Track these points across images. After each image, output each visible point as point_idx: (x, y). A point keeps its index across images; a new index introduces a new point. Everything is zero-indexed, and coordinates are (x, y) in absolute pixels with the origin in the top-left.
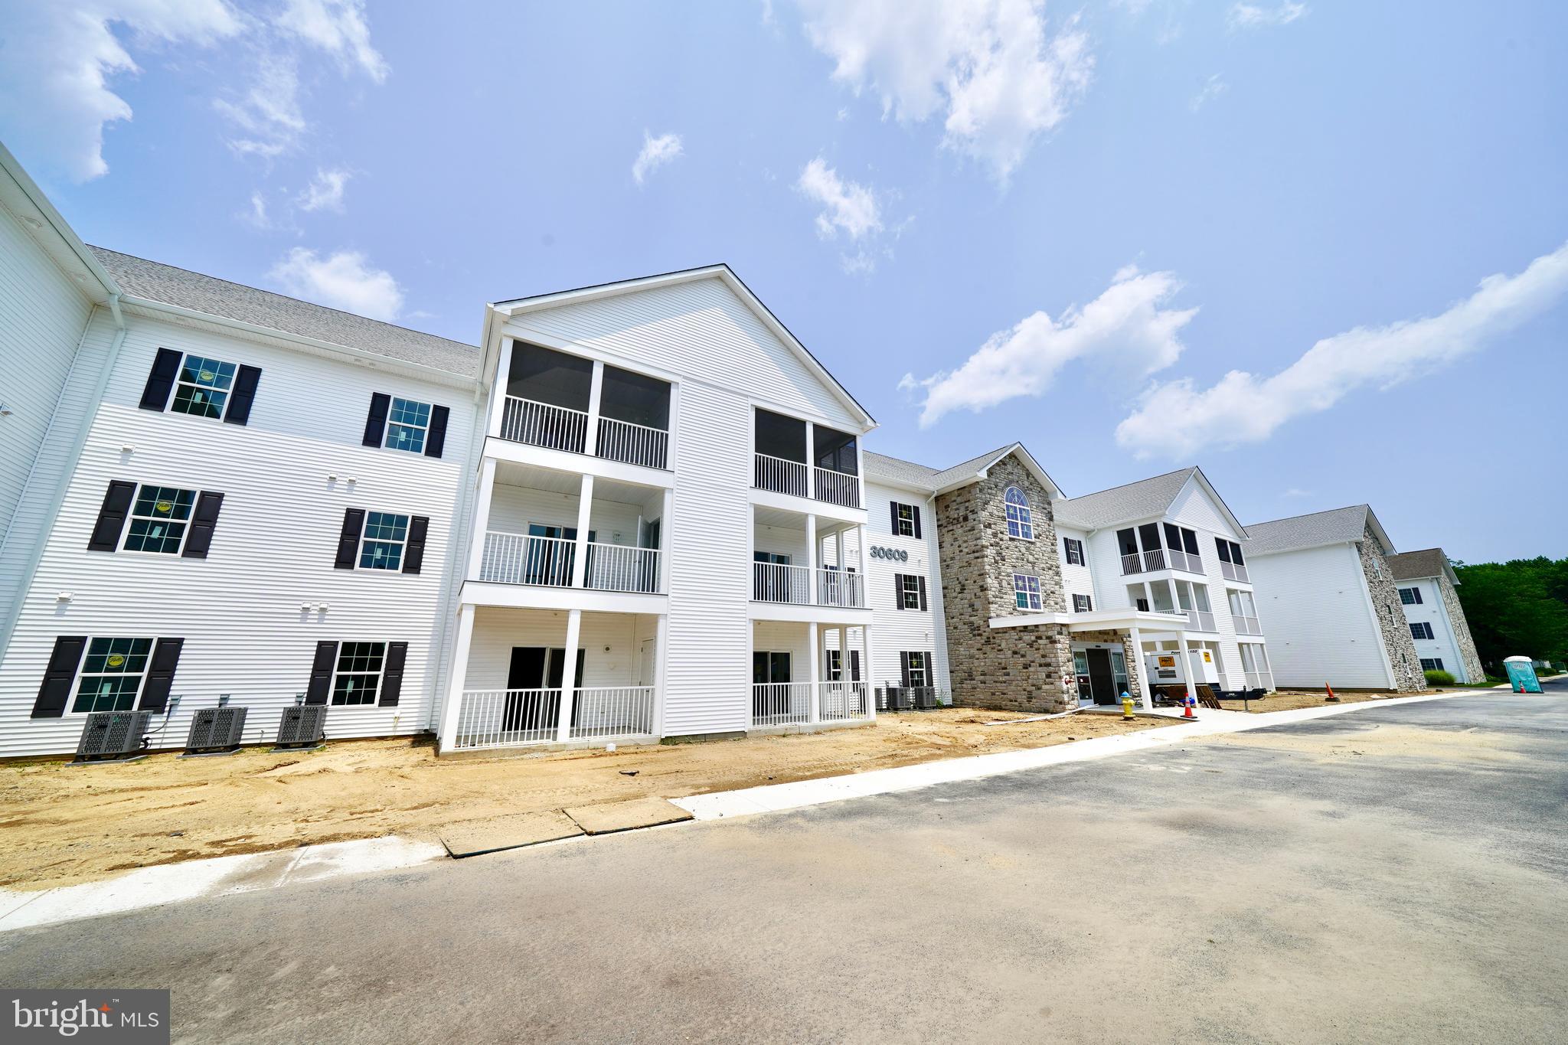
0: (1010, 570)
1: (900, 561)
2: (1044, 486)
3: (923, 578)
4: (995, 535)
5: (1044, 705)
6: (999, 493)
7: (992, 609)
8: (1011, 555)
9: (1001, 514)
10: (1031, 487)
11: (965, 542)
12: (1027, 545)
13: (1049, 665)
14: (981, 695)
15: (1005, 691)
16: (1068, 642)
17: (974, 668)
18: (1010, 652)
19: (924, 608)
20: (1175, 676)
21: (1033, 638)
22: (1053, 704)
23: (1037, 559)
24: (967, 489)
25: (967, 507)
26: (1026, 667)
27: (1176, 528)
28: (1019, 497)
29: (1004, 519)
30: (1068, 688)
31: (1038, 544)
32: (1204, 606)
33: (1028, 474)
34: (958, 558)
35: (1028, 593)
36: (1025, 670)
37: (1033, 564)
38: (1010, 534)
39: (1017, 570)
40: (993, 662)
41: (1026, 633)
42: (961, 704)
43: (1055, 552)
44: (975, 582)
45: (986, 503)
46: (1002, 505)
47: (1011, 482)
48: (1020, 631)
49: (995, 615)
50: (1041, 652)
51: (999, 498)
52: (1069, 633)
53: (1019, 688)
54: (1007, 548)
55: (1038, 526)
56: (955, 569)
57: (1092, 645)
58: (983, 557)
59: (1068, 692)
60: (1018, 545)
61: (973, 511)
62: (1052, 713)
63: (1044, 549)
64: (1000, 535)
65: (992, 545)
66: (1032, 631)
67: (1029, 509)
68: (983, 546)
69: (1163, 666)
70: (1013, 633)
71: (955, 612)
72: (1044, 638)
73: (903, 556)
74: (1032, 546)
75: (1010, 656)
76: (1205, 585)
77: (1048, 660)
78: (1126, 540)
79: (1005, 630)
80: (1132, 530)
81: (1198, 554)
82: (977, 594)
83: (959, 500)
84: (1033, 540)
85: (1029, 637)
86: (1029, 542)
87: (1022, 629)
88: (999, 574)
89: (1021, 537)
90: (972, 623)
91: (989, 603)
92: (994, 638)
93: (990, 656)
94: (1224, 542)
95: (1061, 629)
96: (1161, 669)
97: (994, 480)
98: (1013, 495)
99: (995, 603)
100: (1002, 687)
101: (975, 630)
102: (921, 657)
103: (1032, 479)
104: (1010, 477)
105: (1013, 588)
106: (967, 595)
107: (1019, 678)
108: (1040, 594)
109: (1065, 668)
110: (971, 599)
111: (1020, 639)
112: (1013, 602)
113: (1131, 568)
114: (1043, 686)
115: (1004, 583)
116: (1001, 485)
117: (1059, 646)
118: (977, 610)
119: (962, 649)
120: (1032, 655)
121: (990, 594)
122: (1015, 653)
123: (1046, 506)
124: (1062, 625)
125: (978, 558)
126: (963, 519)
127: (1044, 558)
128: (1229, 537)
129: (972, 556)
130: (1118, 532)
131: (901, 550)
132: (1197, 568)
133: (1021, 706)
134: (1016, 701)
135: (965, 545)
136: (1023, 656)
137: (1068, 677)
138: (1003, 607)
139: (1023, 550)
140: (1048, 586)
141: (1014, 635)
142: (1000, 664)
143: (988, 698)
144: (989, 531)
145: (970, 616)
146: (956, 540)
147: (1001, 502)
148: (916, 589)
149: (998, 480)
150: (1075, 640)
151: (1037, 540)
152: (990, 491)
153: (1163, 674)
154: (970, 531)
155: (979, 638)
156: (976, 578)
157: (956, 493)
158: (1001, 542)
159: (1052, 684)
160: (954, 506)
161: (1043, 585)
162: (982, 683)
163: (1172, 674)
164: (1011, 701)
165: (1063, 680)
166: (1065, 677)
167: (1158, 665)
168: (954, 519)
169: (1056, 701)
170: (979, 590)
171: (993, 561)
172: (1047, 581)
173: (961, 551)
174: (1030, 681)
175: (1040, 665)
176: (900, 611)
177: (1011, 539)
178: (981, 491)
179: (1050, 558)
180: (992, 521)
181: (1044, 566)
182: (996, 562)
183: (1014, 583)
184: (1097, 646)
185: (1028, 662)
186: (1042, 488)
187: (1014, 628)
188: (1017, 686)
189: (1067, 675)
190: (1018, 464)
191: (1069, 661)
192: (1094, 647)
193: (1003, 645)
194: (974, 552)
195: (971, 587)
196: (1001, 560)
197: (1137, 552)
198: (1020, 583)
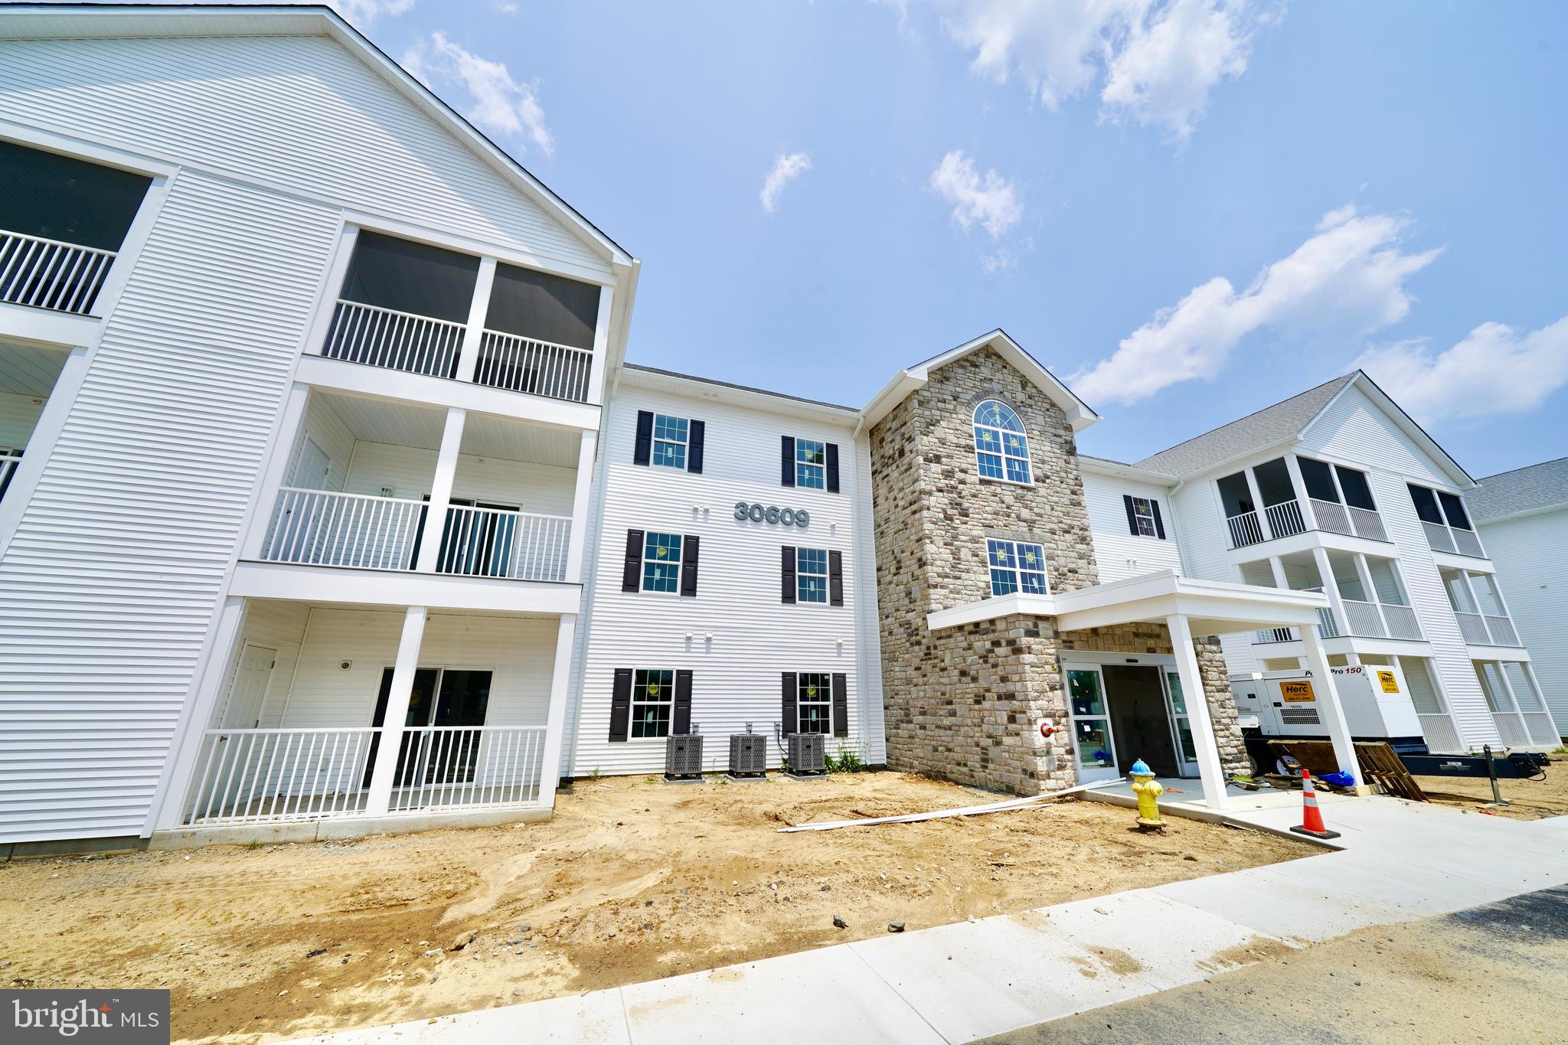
0: (978, 532)
1: (795, 526)
2: (1055, 401)
3: (839, 554)
4: (948, 474)
5: (1007, 778)
6: (962, 410)
7: (933, 597)
8: (982, 507)
9: (963, 442)
10: (1029, 401)
11: (902, 489)
12: (1019, 491)
13: (1011, 696)
14: (920, 752)
15: (951, 746)
16: (1052, 651)
17: (911, 701)
18: (956, 672)
19: (837, 600)
20: (1316, 721)
21: (988, 645)
22: (1019, 776)
23: (1040, 515)
24: (902, 406)
25: (904, 434)
26: (979, 700)
27: (1324, 466)
28: (1003, 417)
29: (970, 449)
30: (1049, 745)
31: (1042, 491)
32: (1393, 594)
33: (1024, 383)
34: (892, 518)
35: (1018, 570)
36: (977, 707)
37: (1031, 524)
38: (981, 474)
39: (995, 532)
40: (935, 691)
41: (977, 637)
42: (897, 764)
43: (1079, 504)
44: (912, 553)
45: (933, 423)
46: (965, 428)
47: (987, 393)
48: (970, 633)
49: (941, 606)
50: (1000, 671)
51: (962, 417)
52: (1057, 634)
53: (969, 740)
54: (974, 496)
55: (1043, 462)
56: (888, 539)
57: (1118, 658)
58: (921, 510)
59: (1048, 753)
60: (999, 490)
61: (910, 437)
62: (1020, 795)
63: (1055, 499)
64: (959, 475)
65: (940, 490)
66: (986, 632)
67: (1025, 435)
68: (922, 492)
69: (1291, 700)
70: (959, 637)
71: (890, 607)
72: (1004, 643)
73: (801, 520)
74: (1029, 495)
75: (956, 679)
76: (1393, 560)
77: (1010, 687)
78: (1233, 491)
79: (949, 633)
80: (1242, 475)
81: (1374, 509)
82: (915, 574)
83: (895, 425)
84: (1032, 484)
85: (982, 643)
86: (1023, 488)
87: (971, 628)
88: (955, 538)
89: (1006, 479)
90: (909, 623)
91: (929, 587)
92: (935, 648)
93: (931, 681)
94: (1427, 492)
95: (1036, 625)
96: (1286, 706)
97: (952, 388)
98: (992, 414)
99: (942, 587)
100: (945, 736)
101: (913, 633)
102: (826, 683)
103: (1034, 390)
104: (985, 385)
105: (983, 563)
106: (904, 577)
107: (969, 721)
108: (1045, 573)
109: (1042, 703)
110: (908, 582)
111: (970, 647)
112: (983, 585)
113: (1247, 535)
114: (1004, 738)
115: (965, 554)
116: (966, 397)
117: (1027, 658)
118: (915, 601)
119: (897, 669)
120: (988, 678)
121: (931, 572)
122: (963, 673)
123: (1061, 432)
124: (1039, 618)
125: (914, 513)
126: (899, 453)
127: (1056, 514)
128: (1436, 483)
129: (908, 511)
130: (1219, 481)
131: (795, 510)
132: (1375, 532)
133: (972, 776)
134: (965, 765)
135: (901, 495)
136: (974, 679)
137: (1049, 722)
138: (958, 593)
139: (1009, 499)
140: (1062, 561)
141: (960, 640)
142: (943, 694)
143: (930, 756)
144: (935, 468)
145: (907, 612)
146: (891, 489)
147: (963, 422)
148: (822, 571)
149: (958, 389)
150: (1071, 648)
151: (1040, 484)
152: (940, 405)
153: (1290, 717)
154: (906, 470)
155: (916, 648)
156: (914, 547)
157: (891, 416)
158: (961, 487)
159: (1017, 734)
160: (888, 437)
161: (1050, 558)
162: (921, 728)
163: (1312, 717)
164: (959, 764)
165: (1037, 727)
166: (1040, 722)
167: (1281, 699)
168: (890, 457)
169: (1025, 771)
170: (917, 566)
171: (942, 516)
172: (1059, 552)
173: (896, 506)
174: (985, 727)
175: (1000, 698)
176: (789, 607)
177: (982, 482)
178: (921, 403)
179: (1067, 514)
180: (943, 451)
181: (1054, 526)
182: (949, 518)
183: (987, 554)
184: (1128, 661)
185: (982, 691)
186: (1053, 405)
187: (961, 628)
188: (967, 736)
189: (1046, 716)
190: (1005, 367)
191: (1053, 688)
192: (1122, 662)
193: (947, 662)
194: (911, 504)
195: (908, 563)
196: (960, 514)
197: (1253, 508)
198: (1002, 555)
